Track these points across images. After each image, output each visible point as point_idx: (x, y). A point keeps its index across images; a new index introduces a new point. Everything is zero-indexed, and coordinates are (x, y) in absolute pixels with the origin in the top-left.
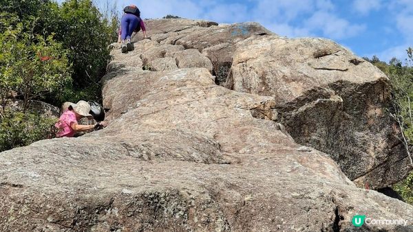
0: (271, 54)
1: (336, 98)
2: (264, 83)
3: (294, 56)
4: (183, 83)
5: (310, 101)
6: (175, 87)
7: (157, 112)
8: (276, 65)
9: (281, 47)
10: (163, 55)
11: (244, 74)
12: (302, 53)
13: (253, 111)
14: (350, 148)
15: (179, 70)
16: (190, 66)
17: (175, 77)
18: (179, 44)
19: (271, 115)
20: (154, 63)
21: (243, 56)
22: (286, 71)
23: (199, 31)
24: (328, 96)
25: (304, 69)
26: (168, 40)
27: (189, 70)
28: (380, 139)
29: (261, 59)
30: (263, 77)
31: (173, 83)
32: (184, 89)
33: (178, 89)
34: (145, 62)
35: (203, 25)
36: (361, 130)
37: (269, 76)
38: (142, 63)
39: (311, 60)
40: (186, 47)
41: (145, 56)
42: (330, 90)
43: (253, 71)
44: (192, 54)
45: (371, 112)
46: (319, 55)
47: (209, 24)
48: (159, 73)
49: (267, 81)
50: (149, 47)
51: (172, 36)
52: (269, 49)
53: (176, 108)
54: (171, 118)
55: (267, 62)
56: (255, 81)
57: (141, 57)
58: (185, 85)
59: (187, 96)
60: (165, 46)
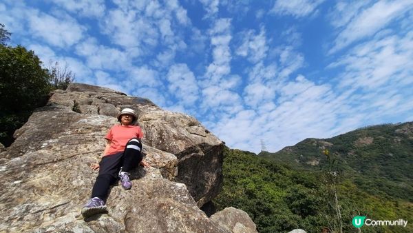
0: (165, 118)
1: (201, 153)
2: (161, 138)
3: (178, 122)
4: (98, 129)
5: (188, 154)
6: (90, 131)
7: (60, 160)
8: (168, 127)
9: (171, 116)
10: (90, 103)
11: (147, 129)
12: (182, 122)
13: (162, 170)
14: (201, 181)
15: (98, 116)
16: (107, 115)
17: (93, 122)
18: (103, 99)
19: (174, 172)
20: (81, 108)
21: (147, 116)
22: (174, 131)
23: (116, 95)
24: (197, 152)
25: (185, 133)
26: (97, 96)
27: (106, 118)
28: (214, 175)
29: (159, 121)
30: (161, 133)
31: (90, 127)
32: (98, 135)
33: (93, 134)
34: (76, 105)
35: (118, 93)
36: (208, 171)
37: (165, 134)
38: (73, 105)
39: (187, 128)
40: (107, 102)
41: (77, 101)
42: (199, 148)
43: (153, 128)
44: (109, 107)
45: (216, 160)
46: (191, 125)
47: (122, 94)
48: (81, 115)
49: (163, 137)
50: (83, 97)
51: (100, 94)
52: (163, 115)
53: (83, 158)
54: (73, 173)
55: (162, 124)
56: (155, 135)
57: (74, 102)
58: (100, 131)
59: (100, 143)
60: (93, 99)
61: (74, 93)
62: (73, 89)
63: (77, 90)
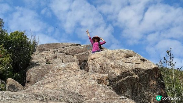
0: (105, 56)
1: (135, 76)
2: (102, 69)
3: (116, 57)
5: (124, 77)
6: (61, 71)
7: (52, 82)
8: (108, 61)
9: (110, 53)
10: (56, 57)
11: (93, 65)
12: (119, 56)
13: (98, 81)
14: (143, 100)
15: (63, 63)
16: (68, 62)
17: (61, 66)
18: (63, 53)
19: (106, 83)
20: (51, 61)
21: (93, 57)
22: (112, 63)
23: (72, 47)
24: (132, 75)
25: (121, 63)
26: (59, 51)
29: (101, 58)
30: (102, 66)
31: (60, 69)
32: (65, 72)
33: (63, 71)
35: (74, 45)
36: (147, 91)
37: (105, 66)
38: (46, 61)
39: (123, 59)
40: (66, 54)
42: (132, 72)
43: (97, 64)
44: (69, 57)
46: (127, 57)
47: (77, 45)
48: (54, 65)
49: (104, 68)
50: (50, 54)
51: (61, 49)
52: (105, 54)
53: (61, 80)
54: (59, 84)
55: (104, 60)
56: (98, 68)
57: (46, 59)
58: (66, 70)
59: (67, 74)
60: (57, 54)
61: (43, 53)
62: (41, 51)
63: (44, 50)
